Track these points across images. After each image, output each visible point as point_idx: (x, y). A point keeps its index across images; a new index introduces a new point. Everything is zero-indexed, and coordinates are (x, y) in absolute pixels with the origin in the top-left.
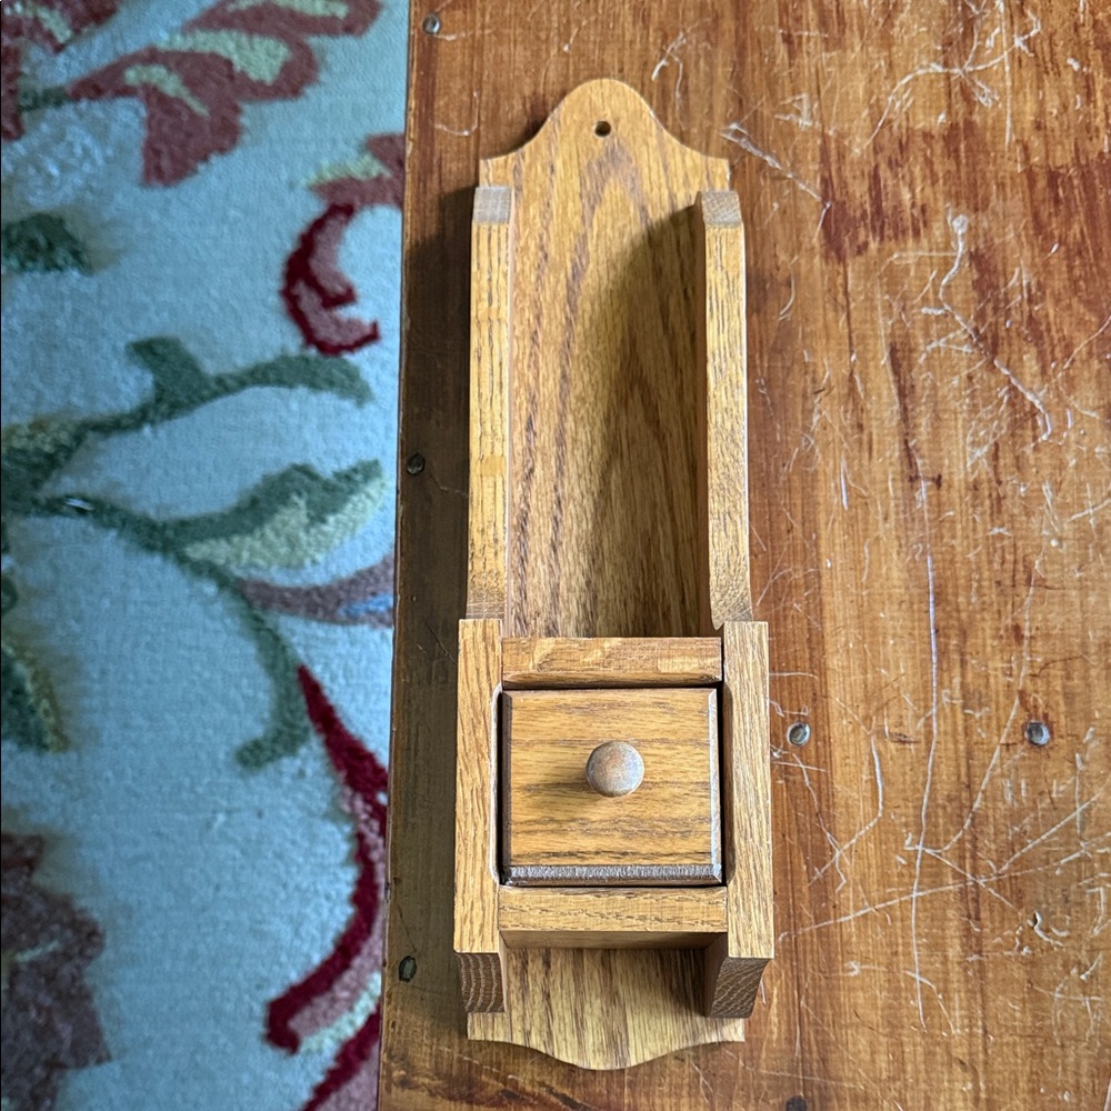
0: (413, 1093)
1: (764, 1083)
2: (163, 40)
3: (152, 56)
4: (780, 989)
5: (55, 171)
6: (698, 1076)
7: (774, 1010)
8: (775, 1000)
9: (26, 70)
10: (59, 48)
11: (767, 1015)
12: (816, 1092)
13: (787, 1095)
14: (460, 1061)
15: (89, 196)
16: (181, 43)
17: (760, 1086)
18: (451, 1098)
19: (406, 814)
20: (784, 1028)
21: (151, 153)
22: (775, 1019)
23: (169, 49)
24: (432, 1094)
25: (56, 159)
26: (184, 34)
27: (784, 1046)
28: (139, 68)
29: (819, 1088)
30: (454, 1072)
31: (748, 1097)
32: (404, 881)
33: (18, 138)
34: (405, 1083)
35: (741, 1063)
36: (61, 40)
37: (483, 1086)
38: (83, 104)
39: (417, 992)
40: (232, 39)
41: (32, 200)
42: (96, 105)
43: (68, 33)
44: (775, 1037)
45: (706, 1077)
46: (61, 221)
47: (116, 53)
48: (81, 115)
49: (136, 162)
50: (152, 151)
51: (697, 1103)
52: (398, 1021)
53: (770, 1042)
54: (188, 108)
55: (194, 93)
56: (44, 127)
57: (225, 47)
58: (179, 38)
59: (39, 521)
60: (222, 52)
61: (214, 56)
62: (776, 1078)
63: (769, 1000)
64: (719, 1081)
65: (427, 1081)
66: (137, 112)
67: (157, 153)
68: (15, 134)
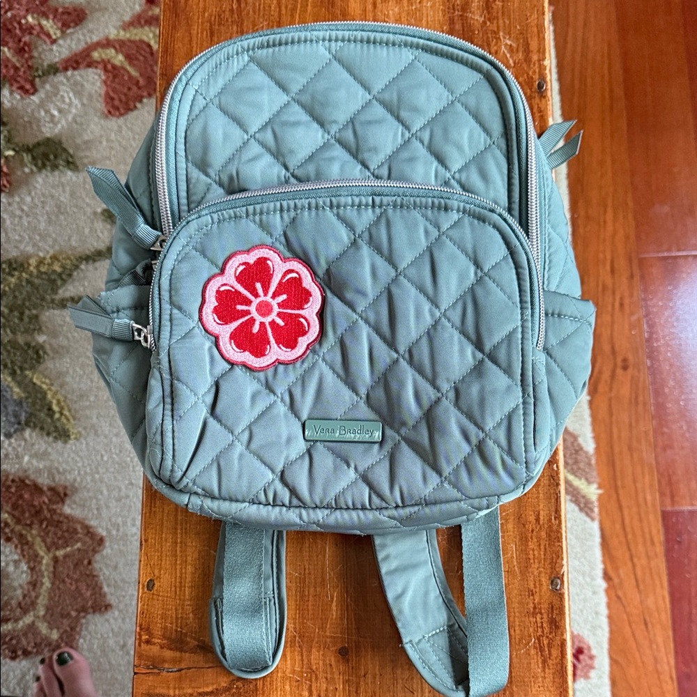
0: (152, 647)
1: (328, 640)
2: (113, 33)
3: (107, 43)
4: (338, 593)
5: (56, 113)
6: (295, 637)
7: (334, 604)
8: (335, 599)
9: (35, 54)
10: (54, 42)
11: (331, 606)
12: (354, 644)
13: (340, 646)
14: (176, 631)
15: (75, 126)
16: (123, 35)
17: (326, 642)
18: (171, 649)
19: (151, 506)
20: (339, 613)
21: (108, 100)
22: (334, 608)
23: (116, 38)
24: (162, 648)
25: (56, 105)
26: (124, 30)
27: (339, 621)
28: (100, 50)
29: (355, 642)
30: (173, 636)
31: (320, 647)
32: (150, 541)
33: (33, 94)
34: (148, 642)
35: (317, 630)
36: (54, 37)
37: (187, 643)
38: (69, 73)
39: (155, 597)
40: (151, 31)
41: (44, 130)
42: (76, 72)
43: (59, 33)
44: (334, 617)
45: (300, 637)
46: (60, 143)
47: (86, 43)
48: (68, 80)
49: (101, 105)
50: (109, 99)
51: (295, 650)
52: (145, 611)
53: (332, 619)
54: (128, 72)
55: (131, 64)
56: (48, 87)
57: (148, 36)
58: (122, 33)
59: (57, 312)
60: (145, 38)
61: (142, 41)
62: (334, 637)
63: (332, 598)
64: (305, 639)
65: (159, 641)
66: (100, 76)
67: (112, 99)
68: (31, 91)
